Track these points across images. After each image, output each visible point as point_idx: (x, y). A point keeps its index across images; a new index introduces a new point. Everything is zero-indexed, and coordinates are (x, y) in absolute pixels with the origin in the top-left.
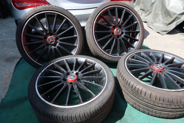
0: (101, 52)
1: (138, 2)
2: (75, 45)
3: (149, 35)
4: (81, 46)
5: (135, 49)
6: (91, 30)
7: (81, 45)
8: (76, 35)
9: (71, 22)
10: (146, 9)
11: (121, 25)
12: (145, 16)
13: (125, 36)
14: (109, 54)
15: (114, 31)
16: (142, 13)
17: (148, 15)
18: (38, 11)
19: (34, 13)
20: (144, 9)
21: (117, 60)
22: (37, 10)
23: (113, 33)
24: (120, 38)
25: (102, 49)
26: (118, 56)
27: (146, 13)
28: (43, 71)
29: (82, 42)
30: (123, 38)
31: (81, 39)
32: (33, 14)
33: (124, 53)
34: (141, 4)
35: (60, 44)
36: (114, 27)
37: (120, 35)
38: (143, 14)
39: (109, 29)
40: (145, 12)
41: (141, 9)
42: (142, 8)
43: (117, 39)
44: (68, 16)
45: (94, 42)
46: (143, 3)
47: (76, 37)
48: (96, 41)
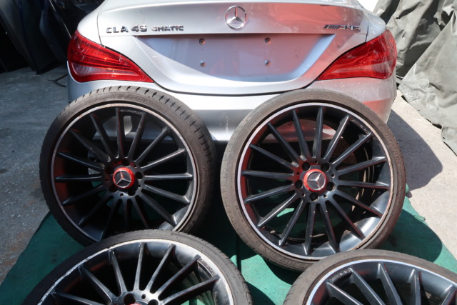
0: (252, 235)
1: (427, 63)
2: (186, 198)
3: (439, 175)
4: (199, 206)
5: (365, 240)
6: (232, 168)
7: (202, 202)
8: (192, 173)
9: (181, 138)
10: (446, 87)
11: (328, 162)
12: (440, 106)
13: (335, 196)
14: (277, 244)
15: (303, 177)
16: (434, 96)
17: (452, 103)
18: (100, 102)
19: (88, 105)
20: (441, 84)
21: (298, 266)
22: (96, 99)
23: (299, 183)
24: (321, 199)
25: (256, 225)
26: (304, 255)
27: (445, 97)
28: (69, 273)
29: (203, 193)
30: (328, 203)
31: (203, 186)
32: (86, 107)
33: (327, 246)
34: (433, 71)
35: (143, 191)
36: (305, 166)
37: (323, 192)
38: (436, 98)
39: (288, 170)
40: (444, 93)
41: (431, 84)
42: (437, 82)
43: (310, 201)
44: (175, 122)
45: (236, 204)
46: (439, 68)
47: (191, 179)
48: (244, 199)
